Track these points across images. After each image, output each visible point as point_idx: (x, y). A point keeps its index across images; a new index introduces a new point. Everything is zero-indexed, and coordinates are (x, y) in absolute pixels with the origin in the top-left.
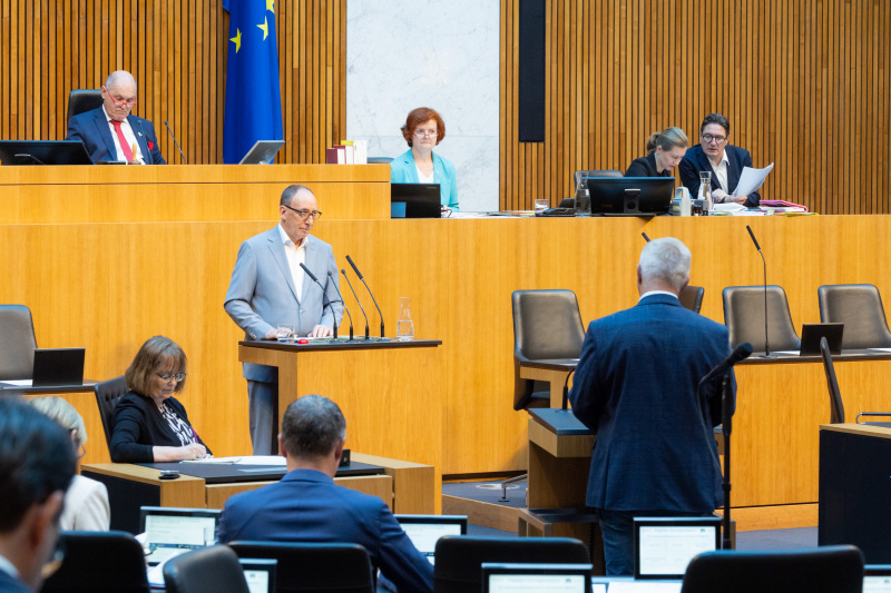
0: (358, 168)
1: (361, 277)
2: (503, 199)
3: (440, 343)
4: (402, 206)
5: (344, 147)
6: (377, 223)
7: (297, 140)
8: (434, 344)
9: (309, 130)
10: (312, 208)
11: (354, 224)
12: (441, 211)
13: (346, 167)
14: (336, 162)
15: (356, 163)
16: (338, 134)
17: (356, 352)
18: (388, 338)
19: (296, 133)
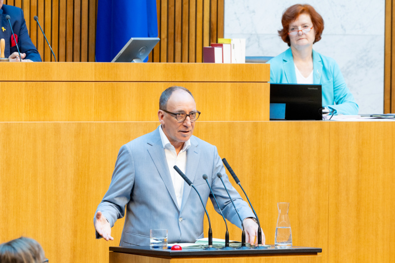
0: (236, 68)
1: (237, 181)
2: (388, 102)
3: (320, 251)
4: (282, 108)
5: (221, 45)
6: (255, 125)
7: (172, 37)
8: (314, 252)
9: (185, 28)
10: (187, 109)
11: (231, 126)
12: (322, 113)
13: (223, 66)
14: (213, 61)
15: (234, 62)
16: (216, 31)
17: (231, 259)
18: (265, 245)
19: (171, 30)
